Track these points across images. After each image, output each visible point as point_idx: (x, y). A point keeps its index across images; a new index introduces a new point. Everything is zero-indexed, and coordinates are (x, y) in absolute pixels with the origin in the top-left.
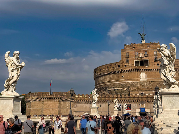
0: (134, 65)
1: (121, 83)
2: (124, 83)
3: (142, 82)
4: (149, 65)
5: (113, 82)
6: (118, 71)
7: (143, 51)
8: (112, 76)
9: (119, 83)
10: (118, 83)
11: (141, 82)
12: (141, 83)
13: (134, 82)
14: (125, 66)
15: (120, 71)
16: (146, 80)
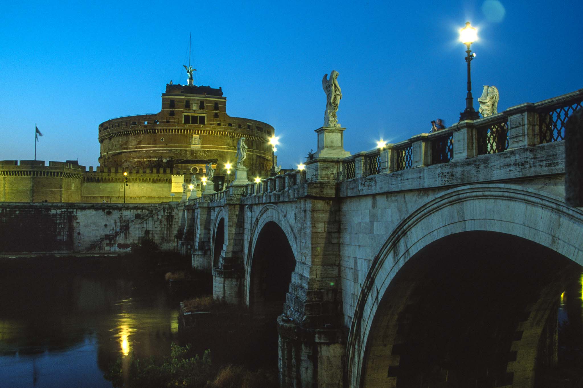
0: (183, 122)
1: (159, 150)
2: (165, 150)
3: (194, 150)
4: (206, 124)
5: (144, 147)
6: (155, 130)
7: (198, 100)
8: (142, 137)
9: (157, 150)
10: (154, 150)
11: (192, 150)
12: (192, 152)
13: (181, 150)
14: (168, 122)
15: (158, 130)
16: (200, 147)
